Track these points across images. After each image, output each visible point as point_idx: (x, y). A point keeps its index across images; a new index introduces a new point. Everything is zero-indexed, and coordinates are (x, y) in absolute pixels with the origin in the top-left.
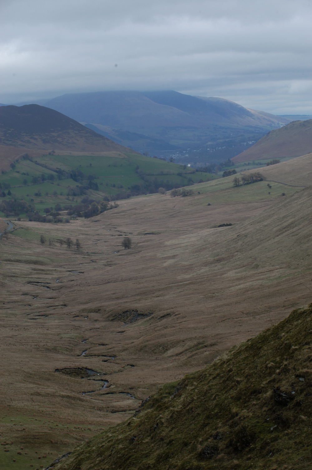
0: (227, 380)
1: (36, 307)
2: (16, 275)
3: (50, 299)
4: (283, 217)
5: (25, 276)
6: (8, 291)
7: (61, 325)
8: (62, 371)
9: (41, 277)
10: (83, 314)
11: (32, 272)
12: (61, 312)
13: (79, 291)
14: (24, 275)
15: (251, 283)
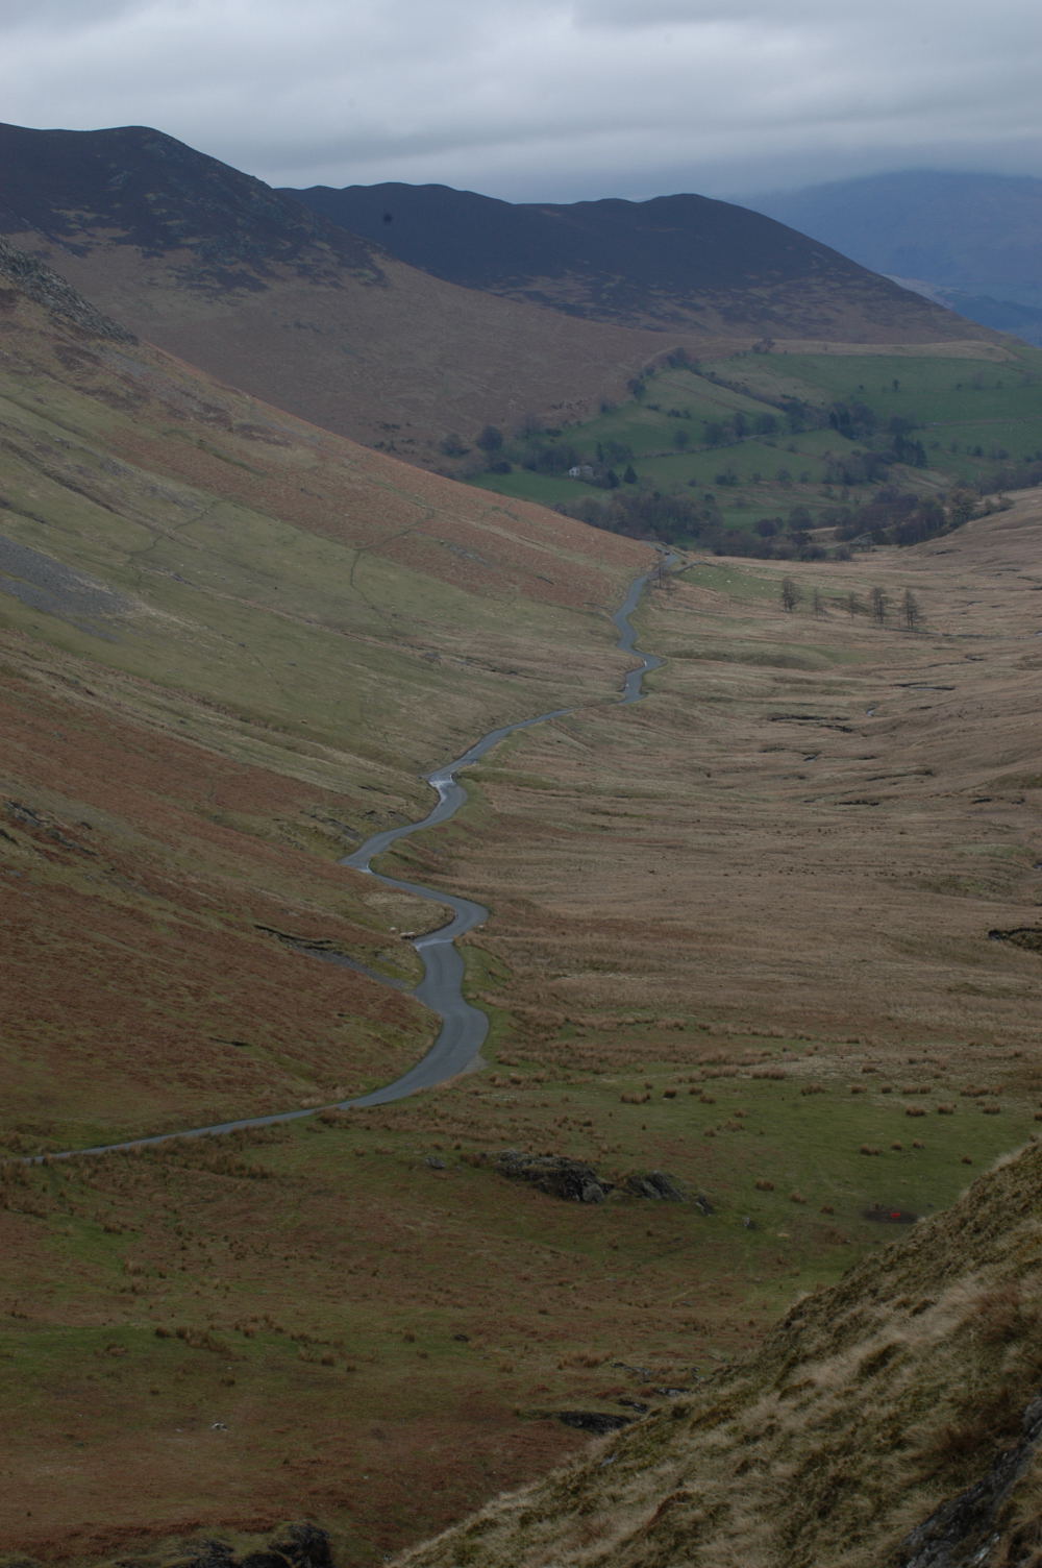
1: (828, 779)
2: (723, 696)
3: (866, 759)
5: (755, 699)
6: (711, 742)
7: (944, 822)
8: (1012, 937)
9: (813, 701)
10: (1004, 792)
11: (779, 688)
12: (924, 789)
13: (964, 731)
14: (753, 696)
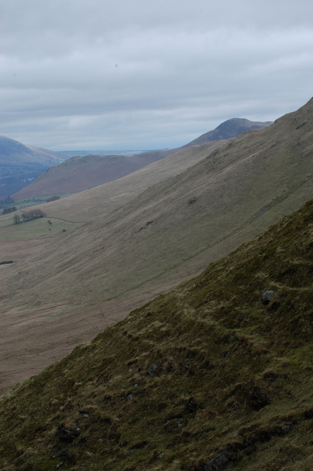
0: (12, 418)
4: (64, 253)
15: (33, 320)
